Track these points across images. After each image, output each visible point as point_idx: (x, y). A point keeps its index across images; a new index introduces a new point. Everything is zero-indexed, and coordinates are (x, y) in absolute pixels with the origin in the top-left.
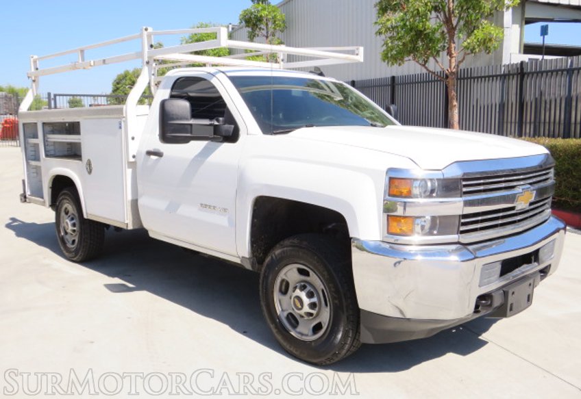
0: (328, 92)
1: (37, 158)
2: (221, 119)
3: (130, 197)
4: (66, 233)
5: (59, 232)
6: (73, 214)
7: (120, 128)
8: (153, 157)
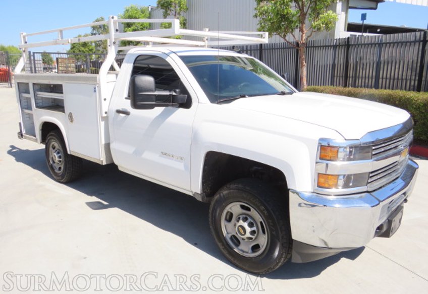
0: (242, 65)
1: (30, 108)
2: (177, 90)
3: (103, 142)
4: (54, 162)
5: (49, 162)
6: (59, 149)
7: (95, 91)
8: (122, 115)
